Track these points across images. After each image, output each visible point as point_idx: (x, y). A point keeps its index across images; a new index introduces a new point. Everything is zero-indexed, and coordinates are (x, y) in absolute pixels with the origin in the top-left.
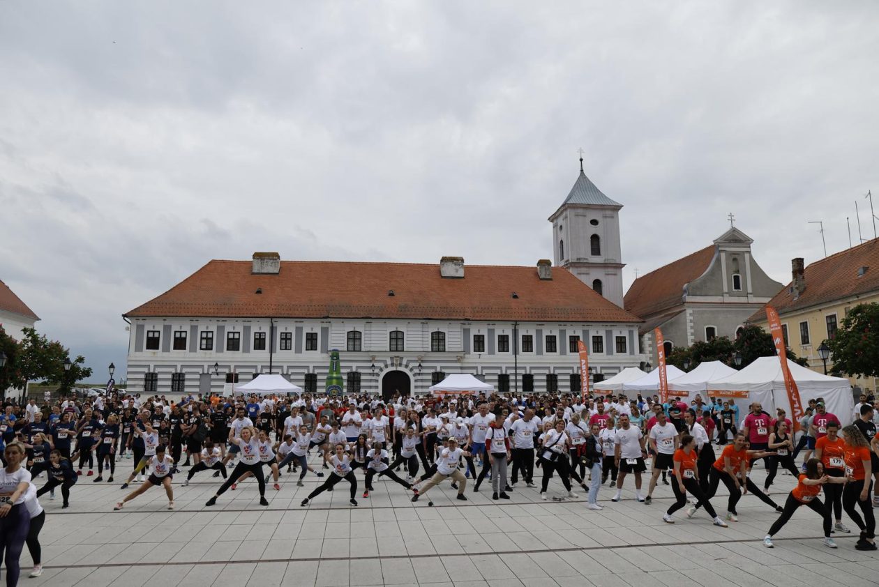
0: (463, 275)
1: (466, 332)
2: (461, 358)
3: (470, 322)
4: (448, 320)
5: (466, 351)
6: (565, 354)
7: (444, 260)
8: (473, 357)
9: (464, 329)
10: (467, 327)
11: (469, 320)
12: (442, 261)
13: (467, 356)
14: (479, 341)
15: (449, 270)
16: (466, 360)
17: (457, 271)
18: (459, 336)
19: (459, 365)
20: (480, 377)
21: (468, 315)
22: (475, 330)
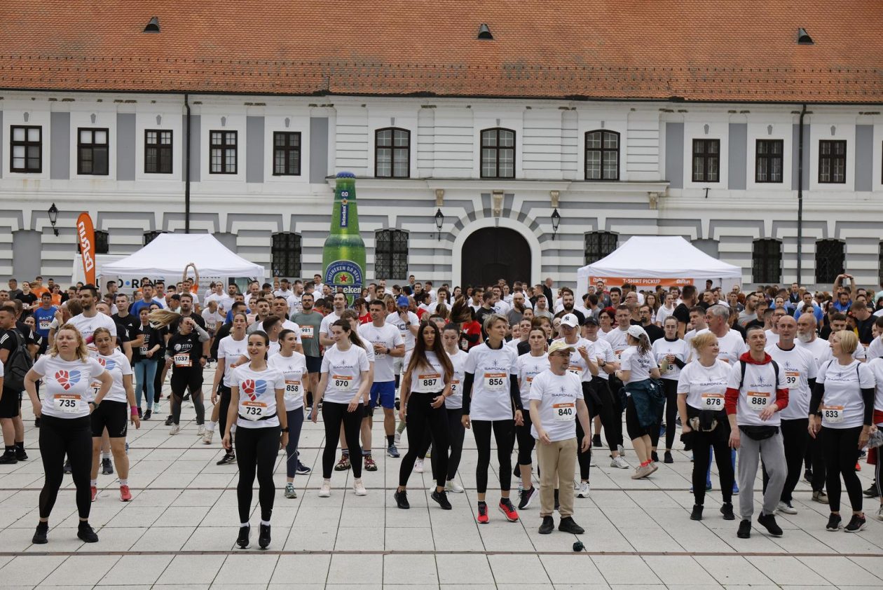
1: (675, 131)
2: (660, 196)
3: (683, 106)
4: (628, 100)
5: (672, 179)
8: (690, 195)
9: (668, 124)
10: (675, 118)
11: (681, 100)
13: (673, 191)
14: (706, 155)
16: (670, 203)
18: (656, 143)
19: (654, 214)
20: (706, 244)
21: (680, 89)
22: (696, 126)
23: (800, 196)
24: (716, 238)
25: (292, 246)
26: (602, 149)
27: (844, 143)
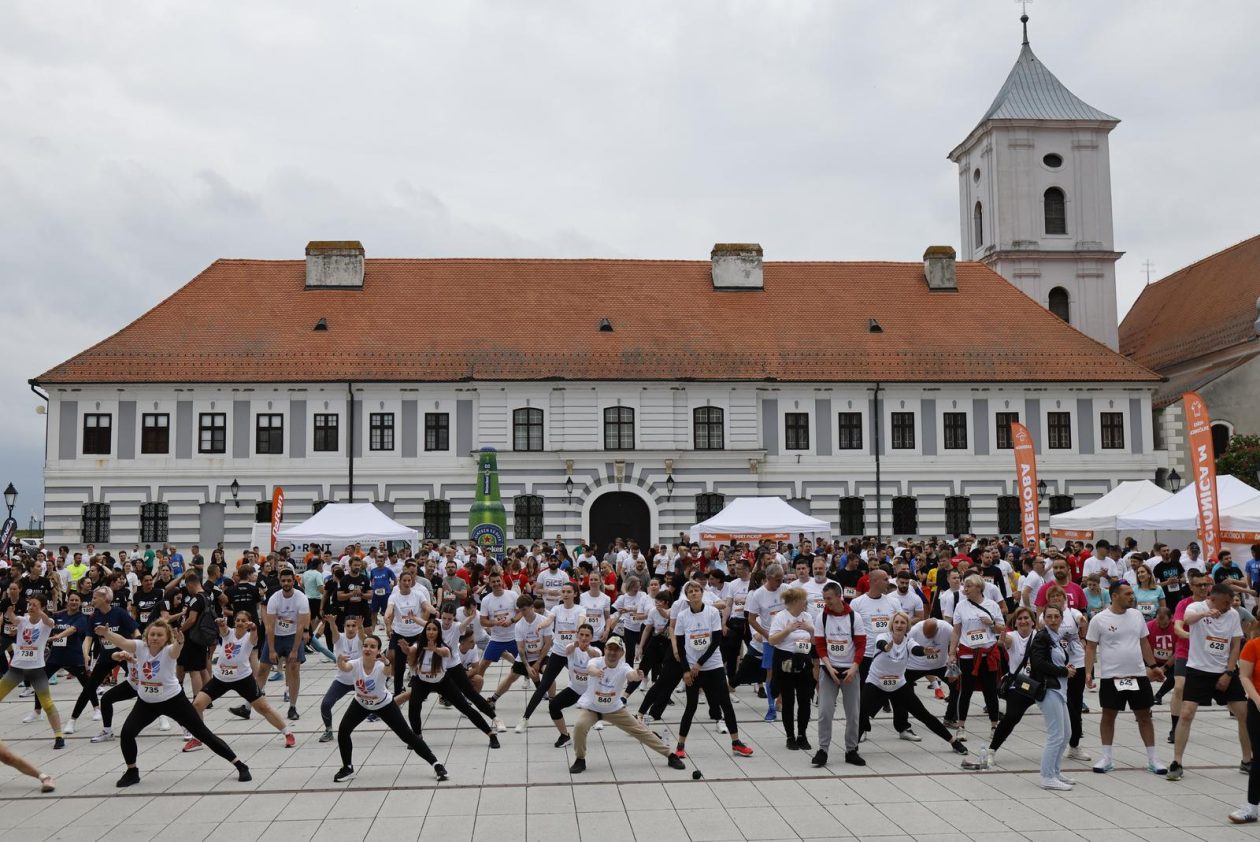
0: (760, 284)
1: (769, 407)
2: (759, 462)
3: (776, 385)
4: (729, 380)
5: (769, 448)
6: (987, 452)
7: (719, 251)
8: (785, 461)
9: (764, 402)
10: (770, 395)
11: (774, 380)
12: (714, 253)
13: (771, 458)
14: (797, 427)
15: (731, 273)
16: (769, 468)
17: (748, 274)
18: (754, 417)
19: (755, 478)
20: (800, 503)
21: (773, 371)
22: (789, 402)
23: (877, 460)
24: (808, 497)
25: (442, 512)
26: (709, 423)
27: (912, 415)
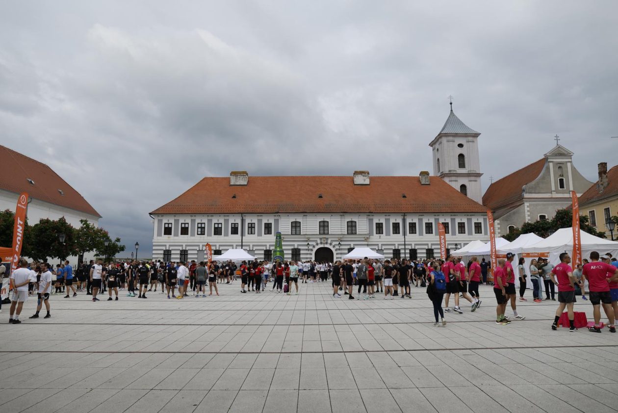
0: (368, 183)
1: (371, 221)
2: (368, 238)
3: (373, 214)
4: (358, 213)
5: (371, 234)
7: (356, 173)
8: (375, 238)
9: (369, 219)
10: (371, 217)
11: (372, 213)
12: (354, 174)
13: (371, 237)
14: (379, 227)
15: (359, 180)
16: (370, 240)
17: (365, 180)
18: (366, 224)
19: (366, 243)
20: (379, 251)
21: (372, 210)
22: (376, 220)
